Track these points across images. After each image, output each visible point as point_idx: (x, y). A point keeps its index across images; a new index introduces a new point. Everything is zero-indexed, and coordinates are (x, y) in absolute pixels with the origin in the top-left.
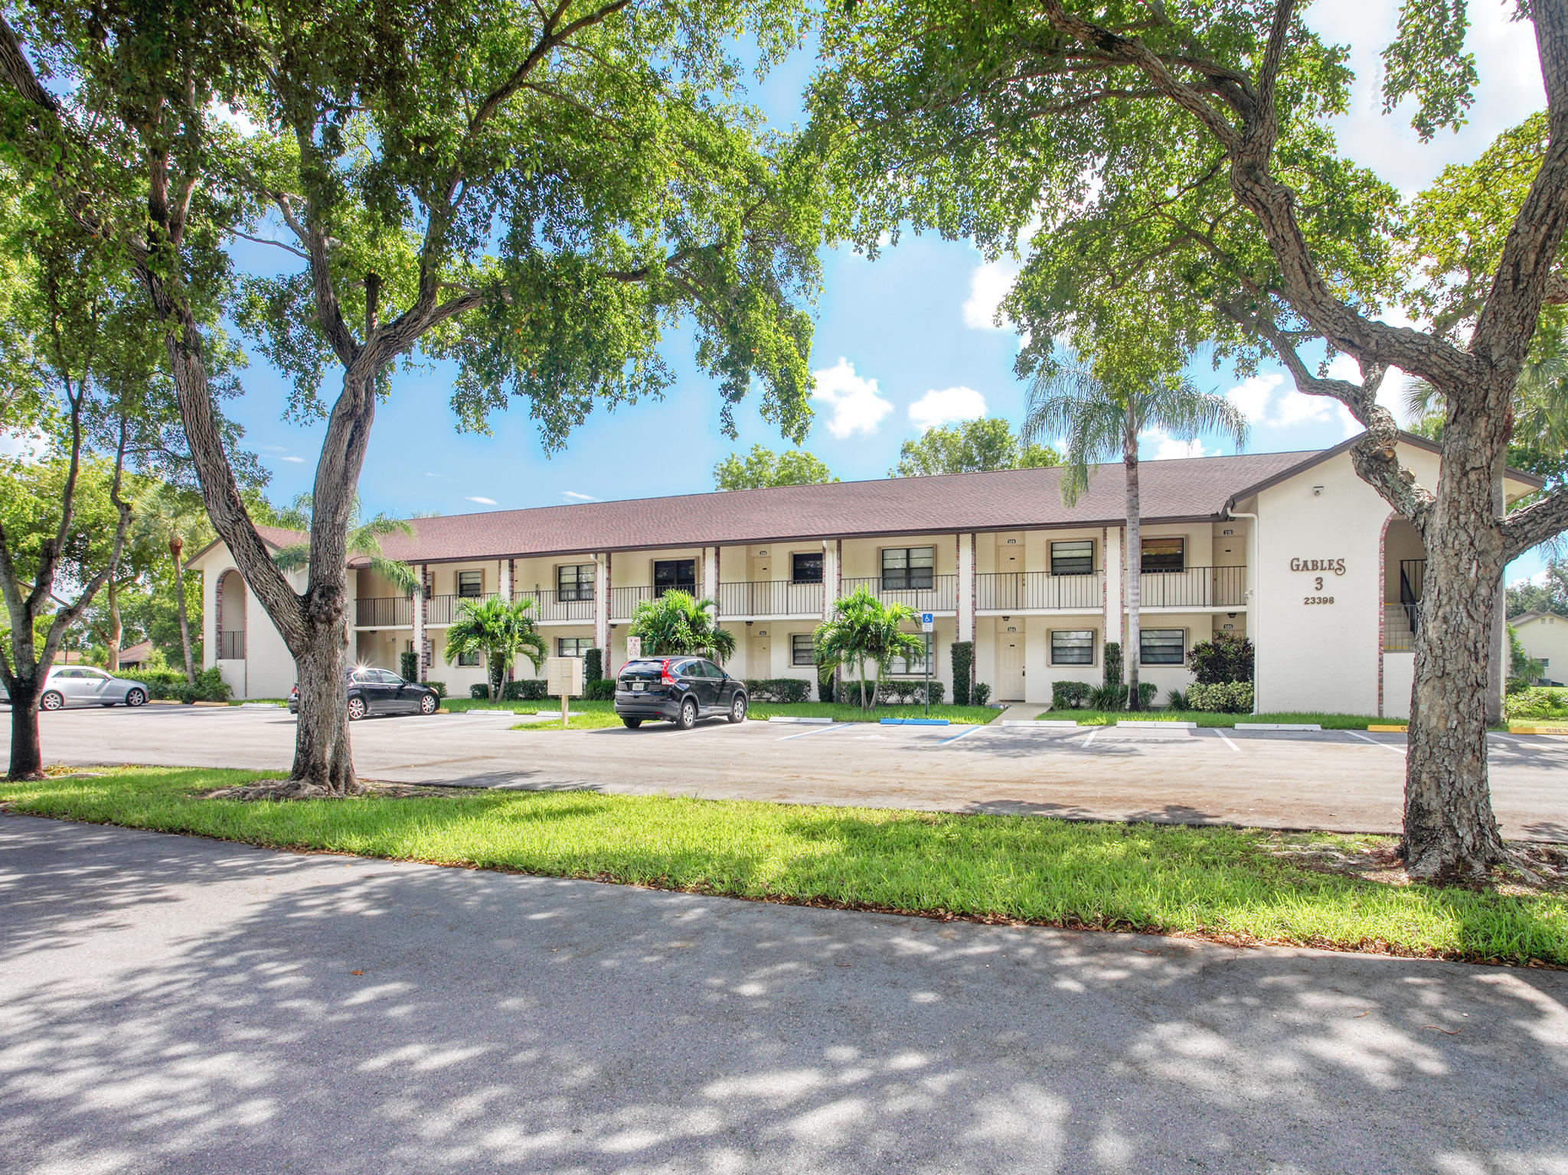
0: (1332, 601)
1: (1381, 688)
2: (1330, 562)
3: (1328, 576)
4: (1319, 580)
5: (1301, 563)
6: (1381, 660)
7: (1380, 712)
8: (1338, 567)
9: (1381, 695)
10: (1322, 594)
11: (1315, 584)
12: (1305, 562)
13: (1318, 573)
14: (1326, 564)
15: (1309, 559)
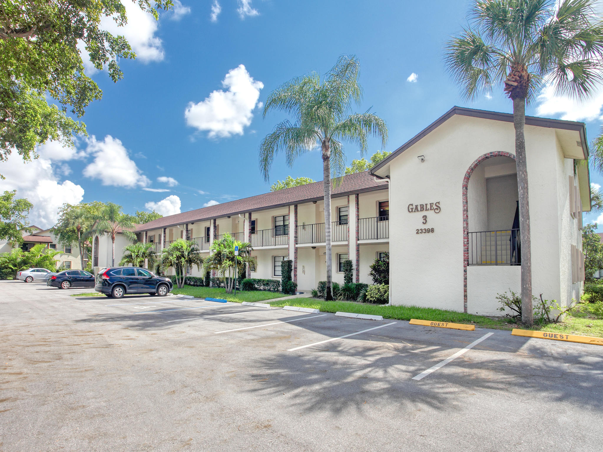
0: (432, 230)
1: (465, 291)
2: (431, 204)
3: (430, 214)
4: (425, 217)
5: (414, 207)
6: (465, 271)
7: (465, 308)
8: (437, 208)
9: (465, 296)
10: (426, 227)
11: (422, 220)
12: (416, 206)
13: (424, 213)
14: (429, 207)
15: (419, 203)
